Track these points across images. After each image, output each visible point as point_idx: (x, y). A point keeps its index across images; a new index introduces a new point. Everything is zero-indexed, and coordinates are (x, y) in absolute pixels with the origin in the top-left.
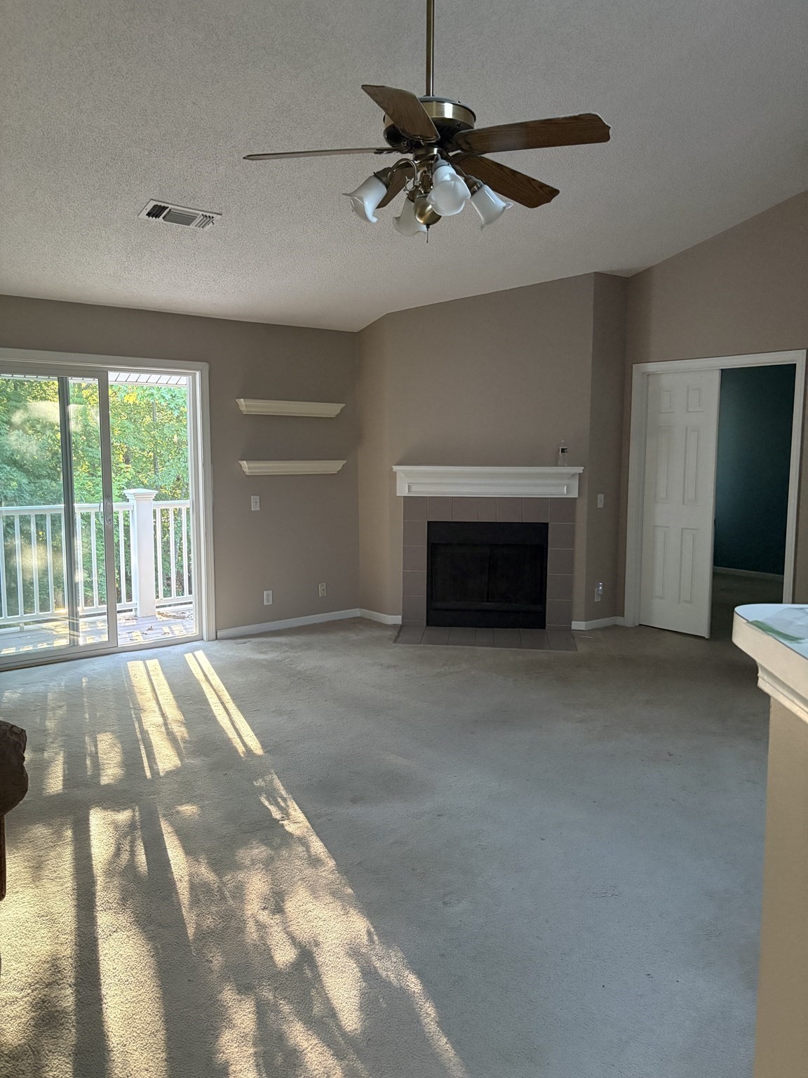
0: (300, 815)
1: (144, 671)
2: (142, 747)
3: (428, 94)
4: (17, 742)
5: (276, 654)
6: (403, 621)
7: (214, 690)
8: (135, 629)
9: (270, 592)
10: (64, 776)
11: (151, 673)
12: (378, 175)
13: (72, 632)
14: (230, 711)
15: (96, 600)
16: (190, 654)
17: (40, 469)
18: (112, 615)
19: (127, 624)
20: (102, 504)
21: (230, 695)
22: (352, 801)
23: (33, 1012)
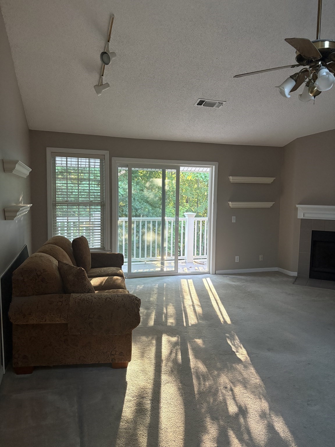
0: (244, 351)
1: (187, 284)
2: (183, 313)
3: (317, 38)
4: (138, 304)
5: (239, 283)
6: (298, 275)
7: (213, 295)
8: (186, 267)
9: (238, 257)
10: (154, 320)
11: (189, 285)
12: (292, 77)
13: (162, 266)
14: (219, 304)
15: (172, 255)
16: (205, 279)
17: (156, 205)
18: (176, 261)
19: (182, 265)
20: (175, 218)
21: (219, 297)
22: (267, 350)
23: (136, 407)
